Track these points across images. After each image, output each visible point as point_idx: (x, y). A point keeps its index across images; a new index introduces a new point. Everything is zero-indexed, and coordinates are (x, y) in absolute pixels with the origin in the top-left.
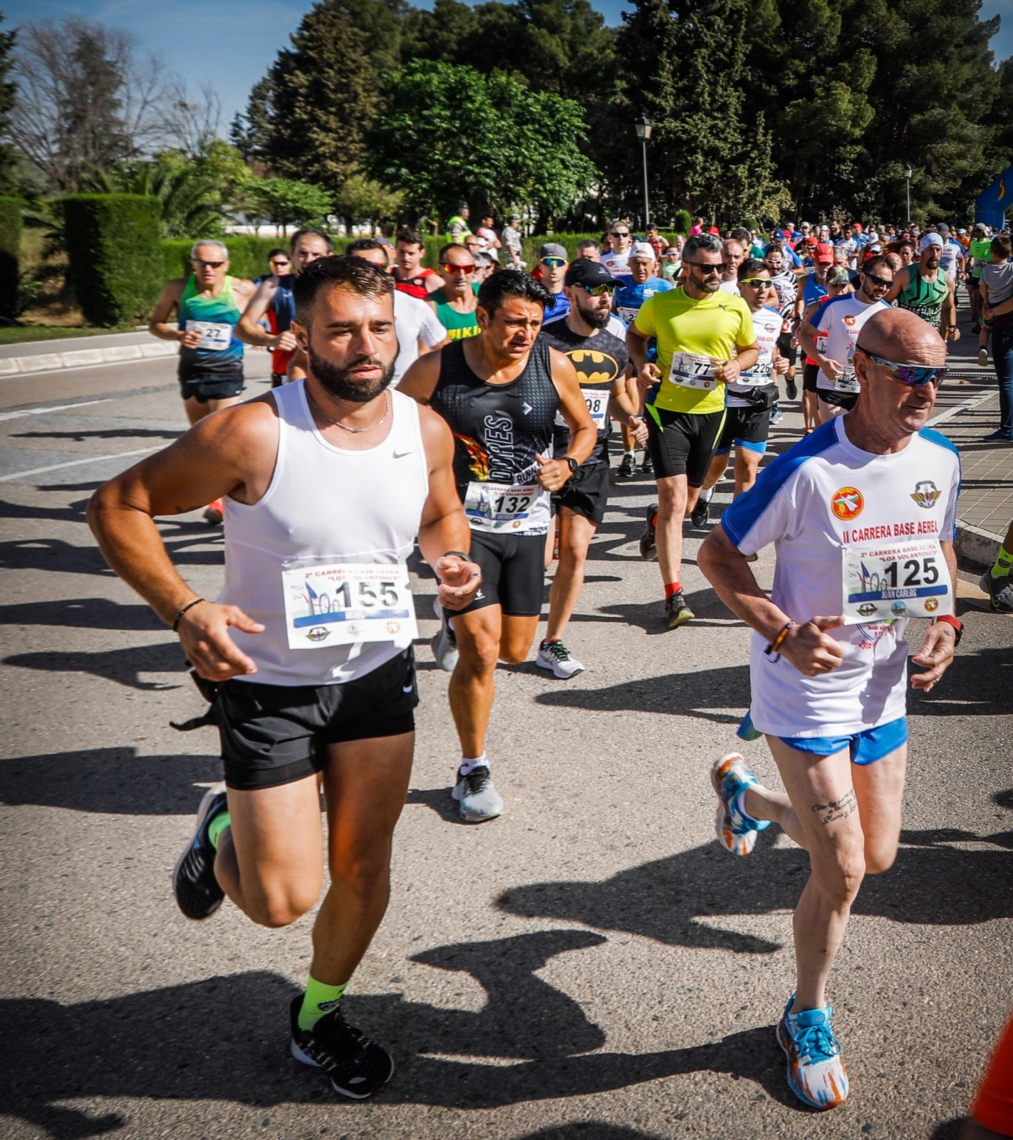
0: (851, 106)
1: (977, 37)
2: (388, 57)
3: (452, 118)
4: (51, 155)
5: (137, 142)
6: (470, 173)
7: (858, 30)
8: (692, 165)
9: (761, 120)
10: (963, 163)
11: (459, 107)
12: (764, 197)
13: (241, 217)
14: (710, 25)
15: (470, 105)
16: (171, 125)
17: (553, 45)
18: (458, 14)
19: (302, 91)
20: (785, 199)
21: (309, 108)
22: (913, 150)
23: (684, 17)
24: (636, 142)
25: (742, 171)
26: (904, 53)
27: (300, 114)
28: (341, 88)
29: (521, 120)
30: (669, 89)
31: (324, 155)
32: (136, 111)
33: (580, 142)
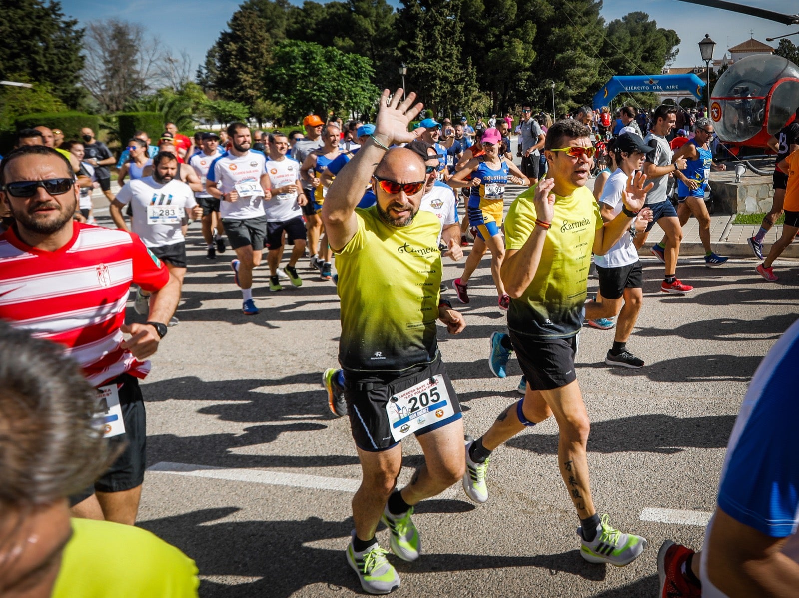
0: (523, 51)
1: (592, 11)
2: (280, 32)
3: (305, 68)
4: (102, 91)
5: (147, 83)
6: (314, 95)
7: (526, 11)
8: (434, 86)
9: (470, 61)
10: (587, 79)
11: (308, 63)
12: (473, 101)
13: (203, 121)
14: (441, 14)
15: (313, 62)
16: (165, 73)
17: (366, 24)
18: (316, 9)
19: (234, 53)
20: (487, 102)
21: (237, 62)
22: (559, 72)
25: (461, 88)
26: (553, 22)
27: (233, 65)
28: (254, 51)
29: (340, 68)
30: (421, 48)
31: (246, 86)
32: (146, 66)
33: (371, 77)
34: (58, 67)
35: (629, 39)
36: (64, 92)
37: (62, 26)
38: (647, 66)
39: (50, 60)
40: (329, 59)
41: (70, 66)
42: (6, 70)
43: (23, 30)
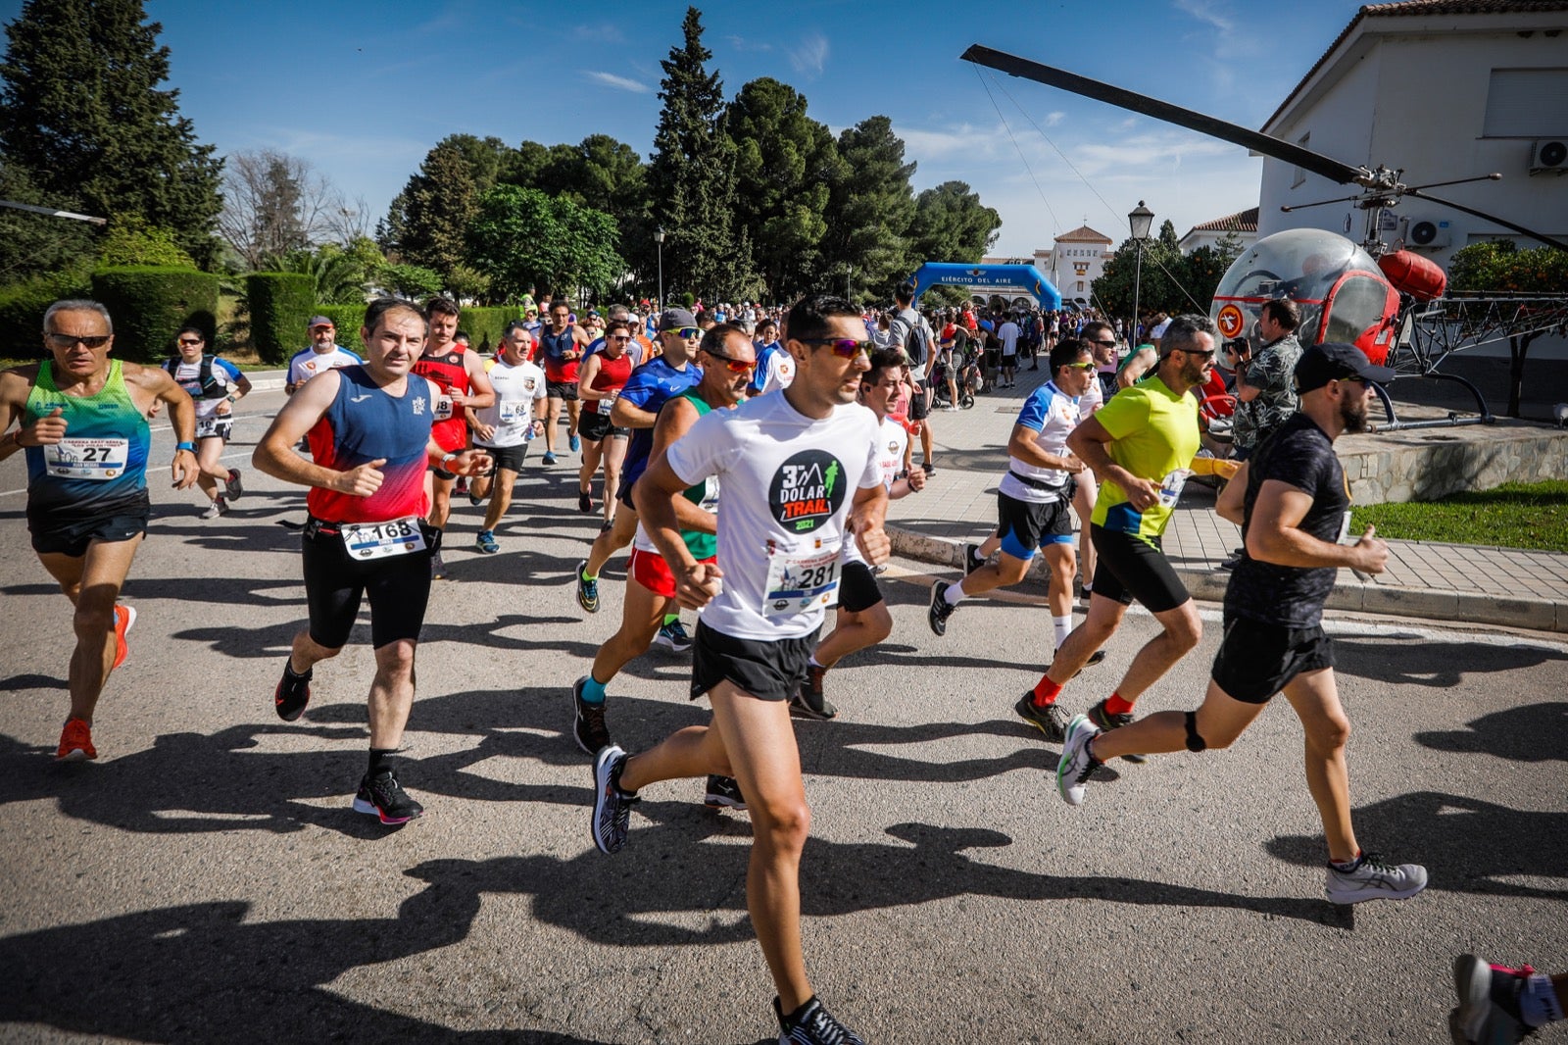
0: (811, 223)
1: (900, 177)
2: (488, 181)
3: (525, 225)
5: (310, 237)
6: (536, 263)
7: (817, 169)
8: (696, 261)
9: (745, 229)
10: (889, 264)
11: (530, 218)
12: (747, 284)
14: (711, 165)
15: (537, 217)
16: (334, 225)
17: (604, 175)
18: (538, 152)
19: (426, 203)
20: (762, 286)
21: (431, 215)
22: (854, 252)
23: (693, 158)
24: (655, 244)
25: (731, 266)
26: (849, 185)
27: (424, 220)
28: (453, 202)
29: (573, 228)
30: (681, 208)
31: (440, 249)
32: (309, 215)
33: (614, 243)
34: (184, 207)
35: (945, 217)
36: (191, 241)
37: (194, 152)
38: (964, 251)
39: (173, 197)
40: (559, 214)
41: (202, 206)
42: (111, 207)
43: (138, 154)
